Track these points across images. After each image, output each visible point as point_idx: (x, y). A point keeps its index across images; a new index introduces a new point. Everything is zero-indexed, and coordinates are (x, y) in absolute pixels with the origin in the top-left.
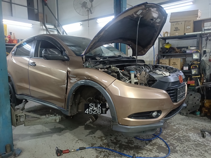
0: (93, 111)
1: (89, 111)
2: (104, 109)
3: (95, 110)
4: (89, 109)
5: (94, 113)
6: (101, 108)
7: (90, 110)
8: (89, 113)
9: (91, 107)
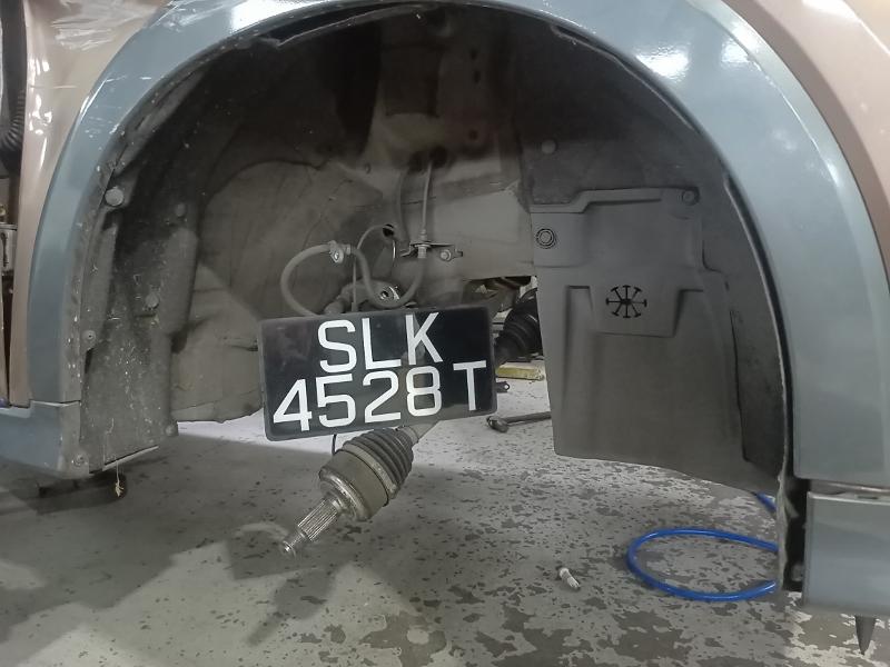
0: (363, 394)
1: (322, 401)
2: (469, 368)
3: (383, 385)
4: (321, 382)
5: (369, 418)
6: (437, 358)
7: (329, 390)
8: (323, 420)
9: (342, 358)
